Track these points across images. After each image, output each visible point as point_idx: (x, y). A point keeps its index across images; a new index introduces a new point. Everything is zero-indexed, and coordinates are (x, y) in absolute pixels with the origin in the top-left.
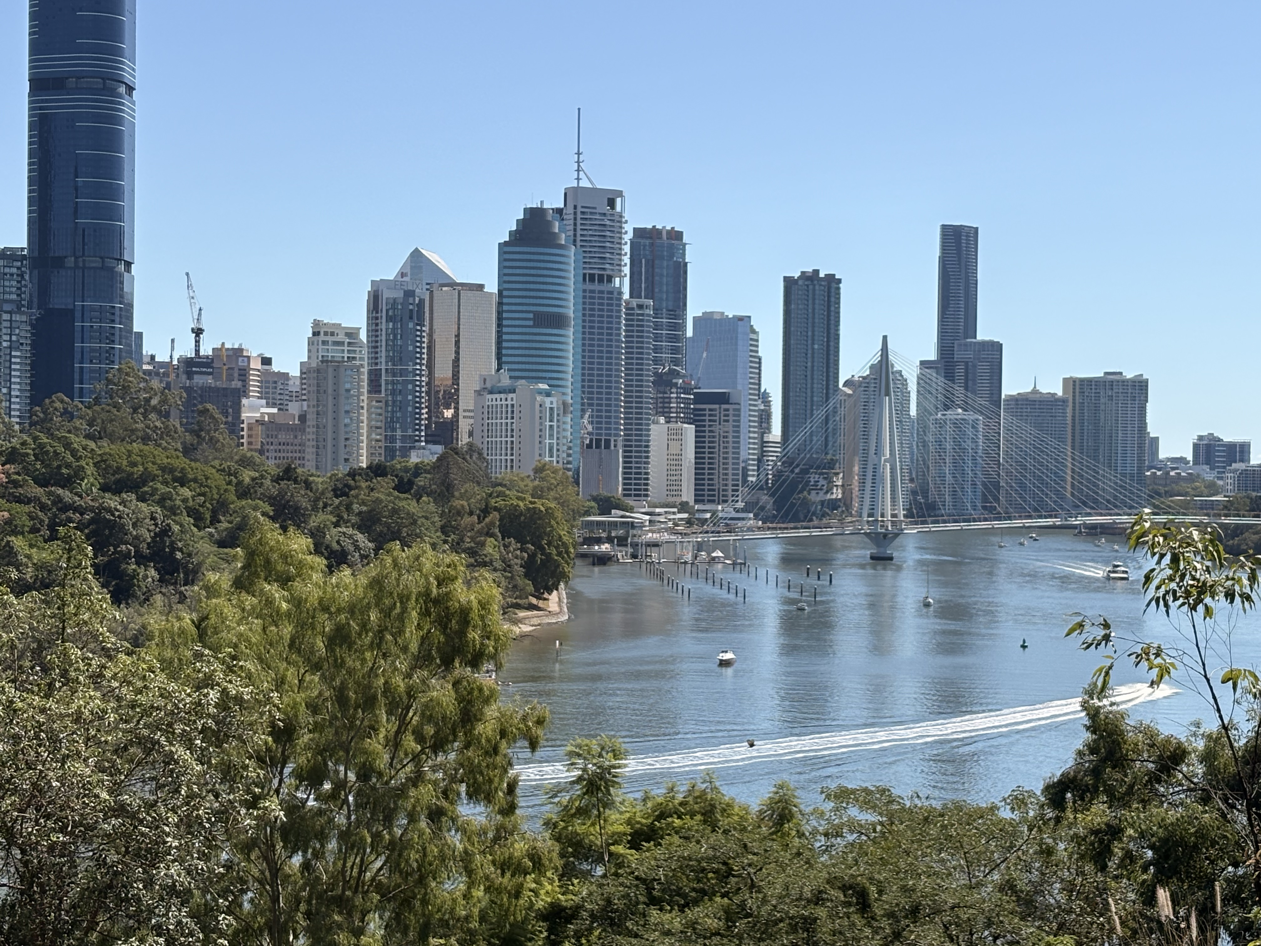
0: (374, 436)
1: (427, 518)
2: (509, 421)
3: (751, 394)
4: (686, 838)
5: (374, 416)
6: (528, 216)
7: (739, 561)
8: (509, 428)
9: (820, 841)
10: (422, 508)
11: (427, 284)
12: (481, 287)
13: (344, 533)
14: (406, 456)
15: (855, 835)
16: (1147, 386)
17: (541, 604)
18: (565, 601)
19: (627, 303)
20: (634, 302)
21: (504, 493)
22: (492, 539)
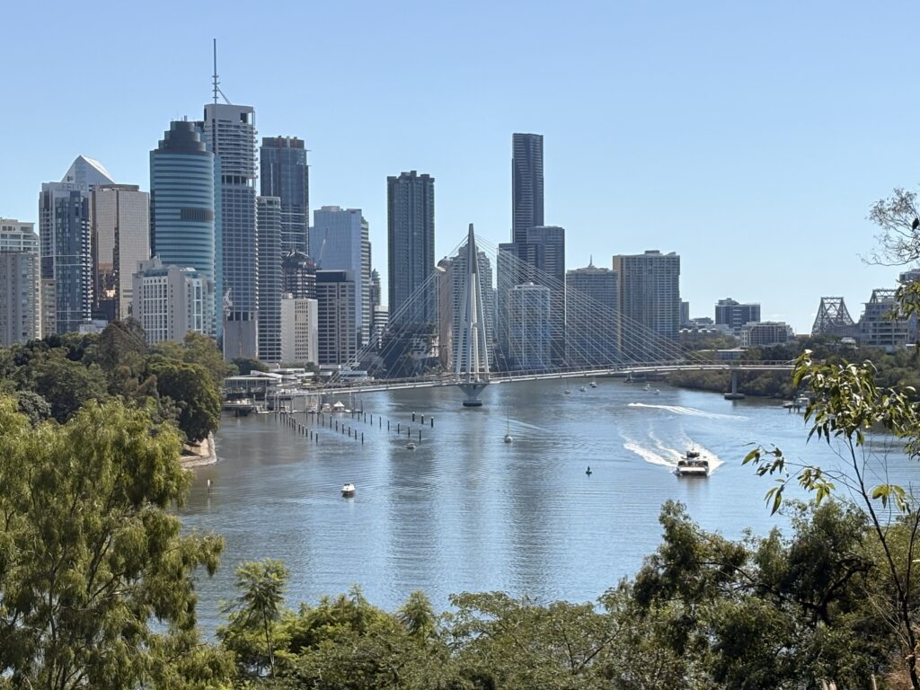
0: (47, 313)
1: (95, 381)
2: (163, 299)
3: (363, 273)
4: (339, 642)
5: (47, 297)
6: (174, 129)
7: (357, 410)
8: (163, 304)
9: (450, 640)
10: (91, 373)
11: (90, 186)
12: (136, 188)
13: (25, 395)
14: (75, 330)
15: (479, 634)
16: (679, 261)
17: (194, 450)
18: (214, 447)
19: (259, 199)
20: (265, 199)
21: (161, 358)
22: (151, 397)
